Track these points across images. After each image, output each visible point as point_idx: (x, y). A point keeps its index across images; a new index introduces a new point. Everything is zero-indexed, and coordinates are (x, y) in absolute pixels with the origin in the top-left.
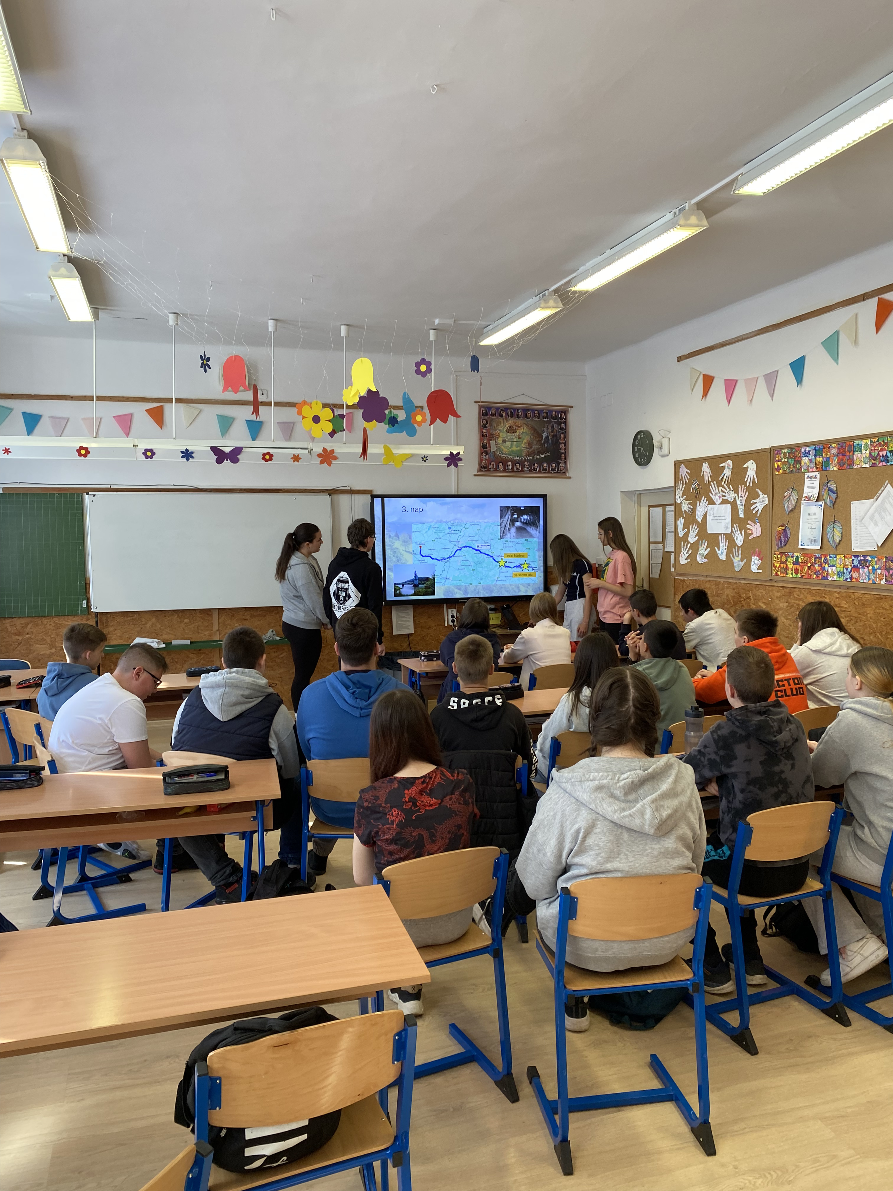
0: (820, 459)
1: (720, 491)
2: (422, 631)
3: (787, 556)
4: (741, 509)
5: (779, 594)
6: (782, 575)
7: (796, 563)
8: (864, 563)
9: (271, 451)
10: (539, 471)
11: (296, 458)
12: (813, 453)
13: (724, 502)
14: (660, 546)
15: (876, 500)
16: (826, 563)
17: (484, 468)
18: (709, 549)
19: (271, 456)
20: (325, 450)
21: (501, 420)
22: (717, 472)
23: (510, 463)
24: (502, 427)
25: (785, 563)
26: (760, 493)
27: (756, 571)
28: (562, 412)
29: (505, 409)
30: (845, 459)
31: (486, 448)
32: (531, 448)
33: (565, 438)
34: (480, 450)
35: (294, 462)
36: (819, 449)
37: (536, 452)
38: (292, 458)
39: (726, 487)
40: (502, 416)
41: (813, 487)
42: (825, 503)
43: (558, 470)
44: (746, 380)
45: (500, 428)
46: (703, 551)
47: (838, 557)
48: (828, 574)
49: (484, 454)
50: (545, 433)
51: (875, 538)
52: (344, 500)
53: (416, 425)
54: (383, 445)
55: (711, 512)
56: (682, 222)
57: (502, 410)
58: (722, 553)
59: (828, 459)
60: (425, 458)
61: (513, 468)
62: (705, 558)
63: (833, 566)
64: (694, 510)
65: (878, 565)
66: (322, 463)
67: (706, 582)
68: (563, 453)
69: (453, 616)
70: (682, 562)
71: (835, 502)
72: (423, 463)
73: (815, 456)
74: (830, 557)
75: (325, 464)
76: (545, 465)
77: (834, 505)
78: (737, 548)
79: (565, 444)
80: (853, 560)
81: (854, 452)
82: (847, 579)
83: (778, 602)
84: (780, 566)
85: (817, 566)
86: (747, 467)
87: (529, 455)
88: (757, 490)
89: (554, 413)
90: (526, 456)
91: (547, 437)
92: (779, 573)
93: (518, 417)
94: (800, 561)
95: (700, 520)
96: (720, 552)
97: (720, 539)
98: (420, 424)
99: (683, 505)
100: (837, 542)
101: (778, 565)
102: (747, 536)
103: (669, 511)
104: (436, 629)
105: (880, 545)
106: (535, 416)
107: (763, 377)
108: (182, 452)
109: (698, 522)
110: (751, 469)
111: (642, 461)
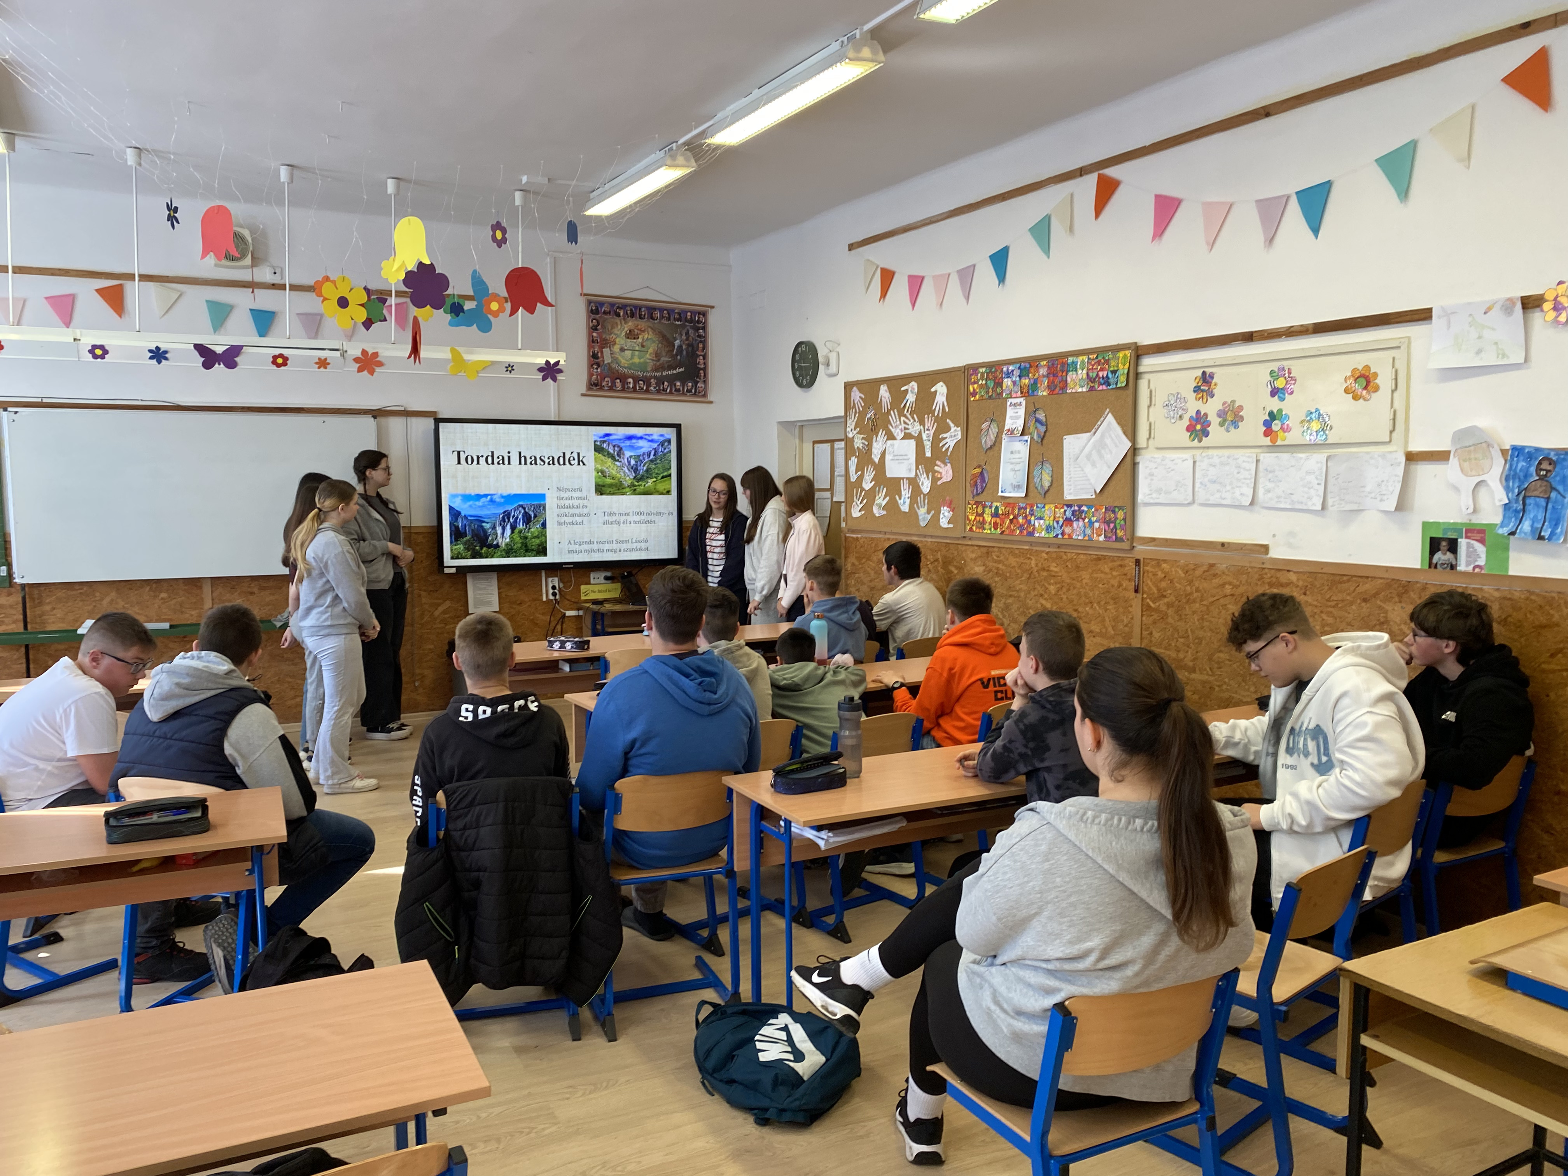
0: (1026, 381)
2: (511, 607)
4: (928, 445)
5: (975, 555)
7: (995, 515)
8: (1078, 515)
9: (285, 352)
10: (671, 392)
11: (323, 363)
12: (1017, 373)
13: (907, 436)
14: (827, 494)
15: (1095, 433)
16: (1032, 515)
17: (595, 386)
18: (888, 498)
19: (285, 359)
20: (364, 352)
21: (617, 320)
22: (898, 397)
23: (631, 380)
24: (620, 331)
26: (952, 425)
28: (699, 314)
29: (623, 307)
30: (1057, 380)
31: (598, 358)
32: (658, 360)
33: (704, 348)
34: (589, 360)
35: (319, 368)
36: (1025, 368)
37: (666, 366)
38: (316, 363)
39: (909, 417)
40: (618, 315)
41: (1018, 418)
42: (1032, 438)
43: (695, 391)
45: (616, 332)
46: (881, 500)
47: (1047, 507)
48: (1034, 529)
49: (595, 367)
50: (678, 341)
51: (1093, 481)
52: (395, 424)
53: (490, 316)
54: (449, 348)
56: (851, 54)
57: (618, 307)
58: (904, 503)
59: (1036, 382)
60: (510, 368)
61: (634, 387)
62: (883, 509)
63: (1041, 518)
65: (1095, 517)
66: (360, 370)
68: (701, 369)
69: (554, 588)
71: (1044, 436)
72: (508, 375)
73: (1020, 377)
74: (1037, 507)
76: (678, 384)
77: (1042, 440)
79: (705, 357)
80: (1065, 511)
81: (1067, 372)
82: (1057, 535)
83: (972, 565)
85: (1020, 520)
86: (936, 391)
87: (656, 370)
89: (689, 314)
90: (652, 371)
91: (680, 347)
92: (974, 528)
93: (640, 318)
94: (1000, 512)
95: (877, 460)
96: (902, 501)
98: (496, 314)
99: (856, 440)
100: (1046, 488)
101: (973, 518)
102: (934, 480)
103: (839, 449)
104: (530, 606)
105: (1098, 491)
106: (663, 317)
108: (150, 351)
109: (874, 462)
110: (941, 394)
111: (804, 381)
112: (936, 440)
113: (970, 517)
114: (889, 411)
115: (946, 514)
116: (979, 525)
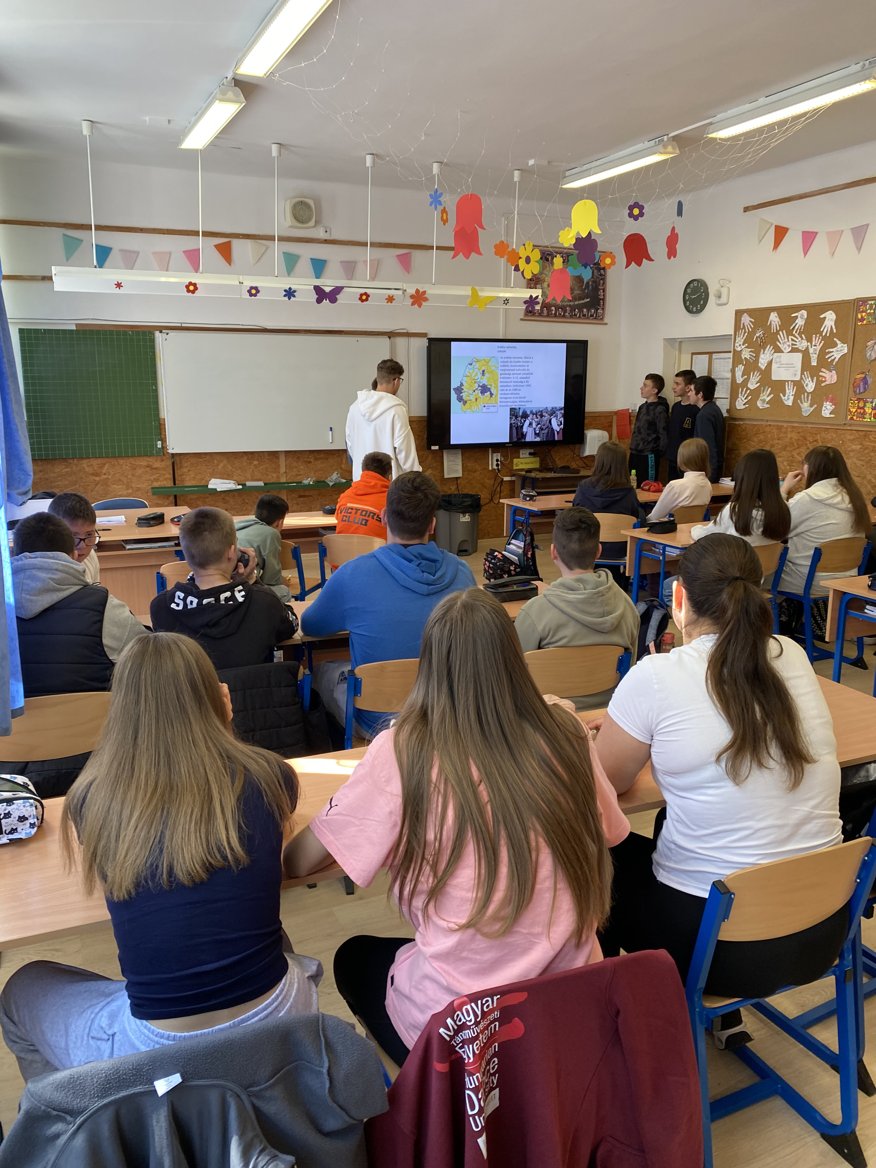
1: (790, 340)
2: (469, 474)
3: (865, 402)
4: (814, 357)
5: (852, 437)
6: (858, 419)
9: (368, 291)
10: (580, 317)
11: (390, 299)
13: (794, 350)
17: (529, 313)
18: (772, 395)
19: (368, 296)
20: (417, 291)
21: (548, 264)
22: (788, 321)
23: (554, 308)
25: (863, 408)
26: (838, 342)
27: (828, 416)
29: (552, 254)
32: (573, 293)
33: (603, 284)
35: (387, 302)
37: (577, 297)
38: (386, 299)
39: (797, 336)
40: (548, 260)
43: (596, 316)
44: (828, 233)
45: (547, 273)
46: (766, 396)
52: (402, 342)
54: (471, 287)
55: (778, 360)
57: (549, 254)
58: (788, 399)
60: (506, 301)
61: (557, 314)
62: (767, 403)
64: (757, 357)
66: (414, 304)
67: (766, 426)
68: (601, 299)
70: (738, 408)
72: (505, 307)
75: (416, 306)
76: (585, 310)
78: (806, 394)
79: (604, 291)
83: (850, 444)
84: (856, 411)
86: (825, 318)
87: (571, 301)
88: (835, 339)
90: (568, 301)
91: (588, 283)
92: (855, 418)
95: (763, 368)
96: (786, 398)
97: (787, 386)
99: (744, 353)
101: (854, 410)
102: (819, 383)
103: (717, 359)
104: (481, 473)
107: (850, 232)
108: (285, 291)
109: (761, 369)
110: (830, 318)
111: (694, 309)
112: (822, 354)
113: (852, 410)
114: (777, 332)
115: (828, 407)
116: (860, 416)
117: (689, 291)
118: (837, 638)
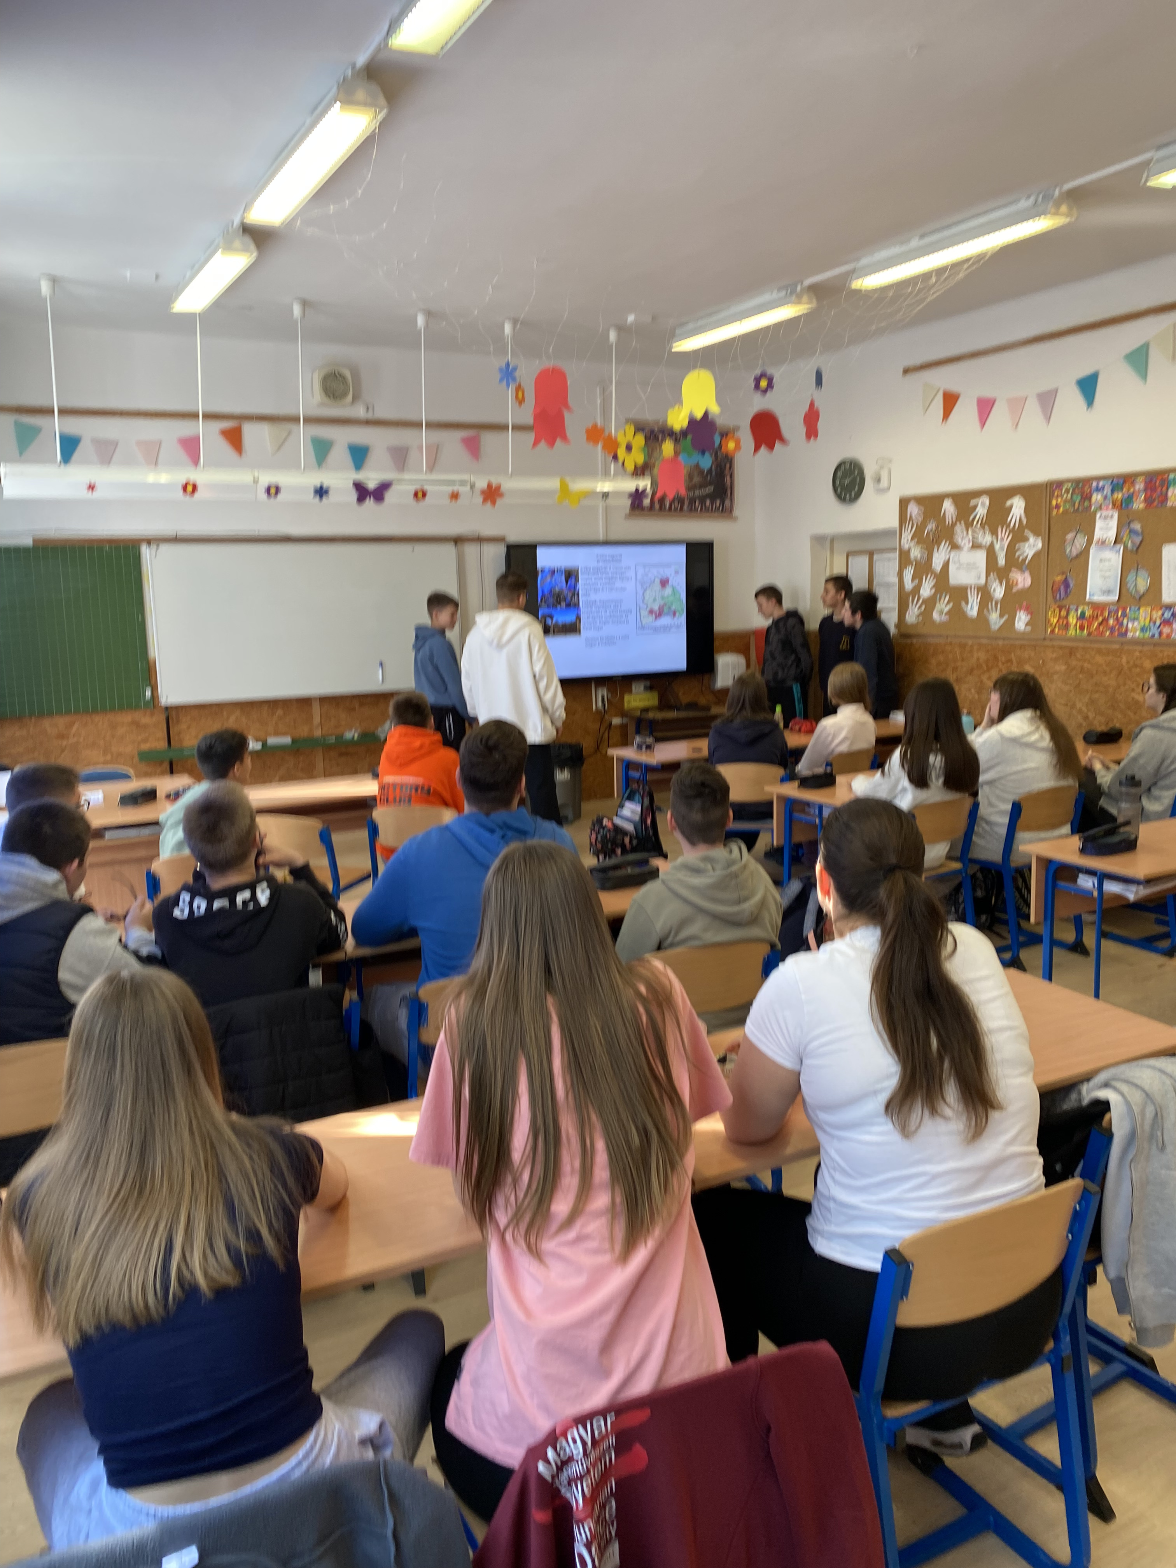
0: (1119, 496)
1: (970, 533)
3: (1069, 611)
4: (1001, 555)
5: (1054, 655)
6: (1061, 632)
7: (1082, 618)
9: (425, 486)
10: (701, 511)
12: (1108, 488)
13: (976, 546)
16: (1124, 617)
18: (951, 604)
20: (489, 485)
22: (966, 511)
25: (1065, 618)
26: (1030, 535)
27: (1023, 629)
30: (1156, 494)
32: (691, 481)
33: (730, 467)
36: (1118, 483)
37: (697, 486)
39: (979, 528)
41: (1109, 529)
42: (1125, 548)
43: (723, 509)
44: (1009, 399)
46: (943, 606)
47: (1142, 610)
48: (1127, 630)
52: (471, 550)
54: (559, 479)
55: (956, 559)
58: (972, 609)
59: (1131, 496)
60: (605, 495)
61: (670, 509)
62: (945, 615)
63: (1134, 620)
64: (930, 556)
66: (484, 501)
67: (946, 644)
68: (728, 487)
69: (603, 698)
70: (909, 622)
71: (1139, 546)
72: (604, 503)
73: (1113, 491)
74: (1131, 610)
75: (488, 503)
76: (708, 503)
78: (994, 602)
79: (731, 476)
80: (1163, 613)
81: (1168, 487)
82: (1153, 636)
83: (1051, 665)
84: (1058, 622)
85: (1111, 622)
86: (1012, 505)
88: (1026, 532)
92: (1056, 630)
94: (1087, 614)
95: (938, 569)
96: (969, 607)
97: (969, 592)
99: (913, 551)
100: (1142, 592)
102: (1009, 587)
103: (880, 560)
104: (582, 715)
107: (1036, 398)
108: (315, 488)
109: (936, 571)
110: (1018, 507)
111: (848, 496)
112: (1011, 551)
113: (1052, 620)
114: (954, 524)
115: (1023, 618)
116: (1062, 627)
117: (840, 474)
118: (1045, 918)
